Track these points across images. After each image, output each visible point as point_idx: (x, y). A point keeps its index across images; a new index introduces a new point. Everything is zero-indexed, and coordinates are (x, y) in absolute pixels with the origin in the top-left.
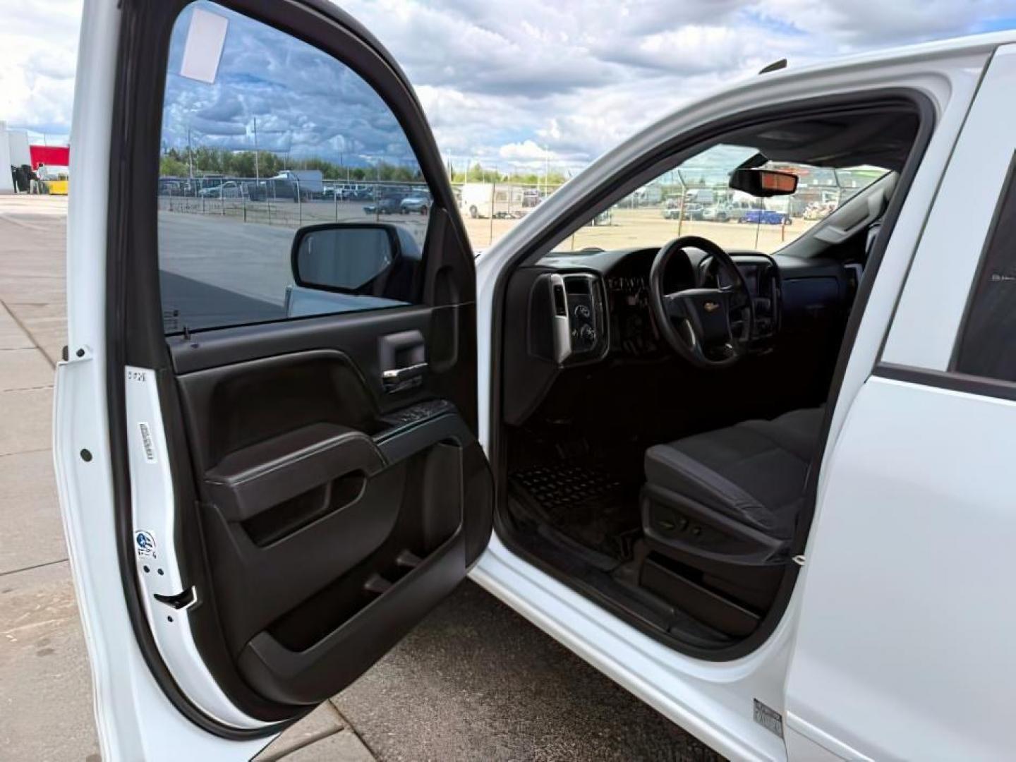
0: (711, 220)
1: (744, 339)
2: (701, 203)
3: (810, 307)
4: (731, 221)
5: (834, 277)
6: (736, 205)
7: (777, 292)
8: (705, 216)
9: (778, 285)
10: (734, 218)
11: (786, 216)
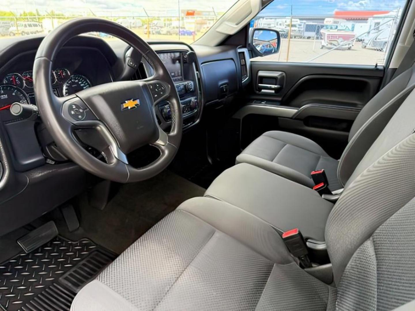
0: (164, 34)
1: (174, 133)
2: (159, 27)
3: (220, 83)
4: (173, 35)
5: (232, 59)
6: (174, 28)
7: (197, 73)
8: (161, 32)
9: (197, 69)
10: (174, 34)
11: (194, 32)
